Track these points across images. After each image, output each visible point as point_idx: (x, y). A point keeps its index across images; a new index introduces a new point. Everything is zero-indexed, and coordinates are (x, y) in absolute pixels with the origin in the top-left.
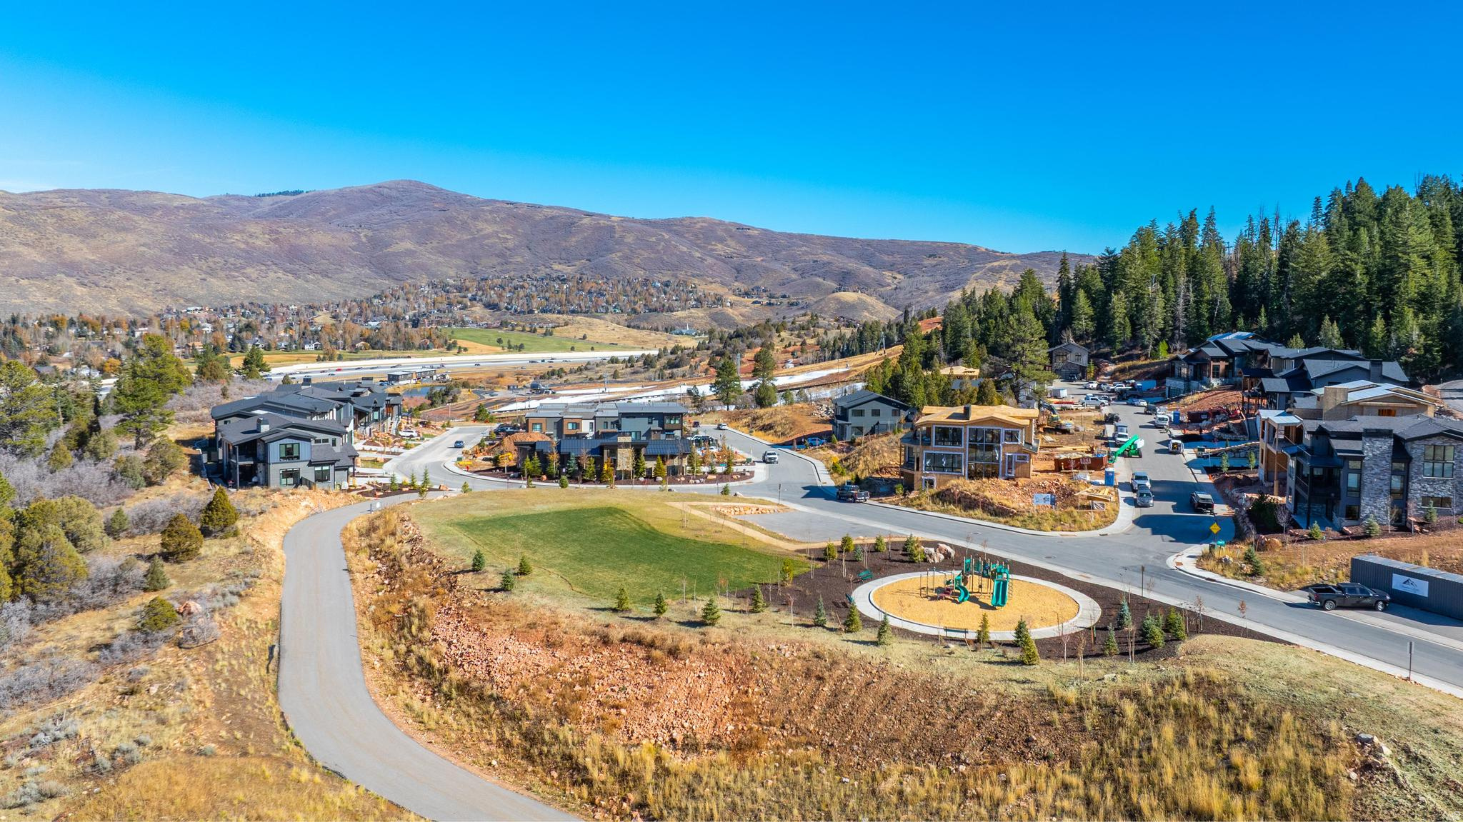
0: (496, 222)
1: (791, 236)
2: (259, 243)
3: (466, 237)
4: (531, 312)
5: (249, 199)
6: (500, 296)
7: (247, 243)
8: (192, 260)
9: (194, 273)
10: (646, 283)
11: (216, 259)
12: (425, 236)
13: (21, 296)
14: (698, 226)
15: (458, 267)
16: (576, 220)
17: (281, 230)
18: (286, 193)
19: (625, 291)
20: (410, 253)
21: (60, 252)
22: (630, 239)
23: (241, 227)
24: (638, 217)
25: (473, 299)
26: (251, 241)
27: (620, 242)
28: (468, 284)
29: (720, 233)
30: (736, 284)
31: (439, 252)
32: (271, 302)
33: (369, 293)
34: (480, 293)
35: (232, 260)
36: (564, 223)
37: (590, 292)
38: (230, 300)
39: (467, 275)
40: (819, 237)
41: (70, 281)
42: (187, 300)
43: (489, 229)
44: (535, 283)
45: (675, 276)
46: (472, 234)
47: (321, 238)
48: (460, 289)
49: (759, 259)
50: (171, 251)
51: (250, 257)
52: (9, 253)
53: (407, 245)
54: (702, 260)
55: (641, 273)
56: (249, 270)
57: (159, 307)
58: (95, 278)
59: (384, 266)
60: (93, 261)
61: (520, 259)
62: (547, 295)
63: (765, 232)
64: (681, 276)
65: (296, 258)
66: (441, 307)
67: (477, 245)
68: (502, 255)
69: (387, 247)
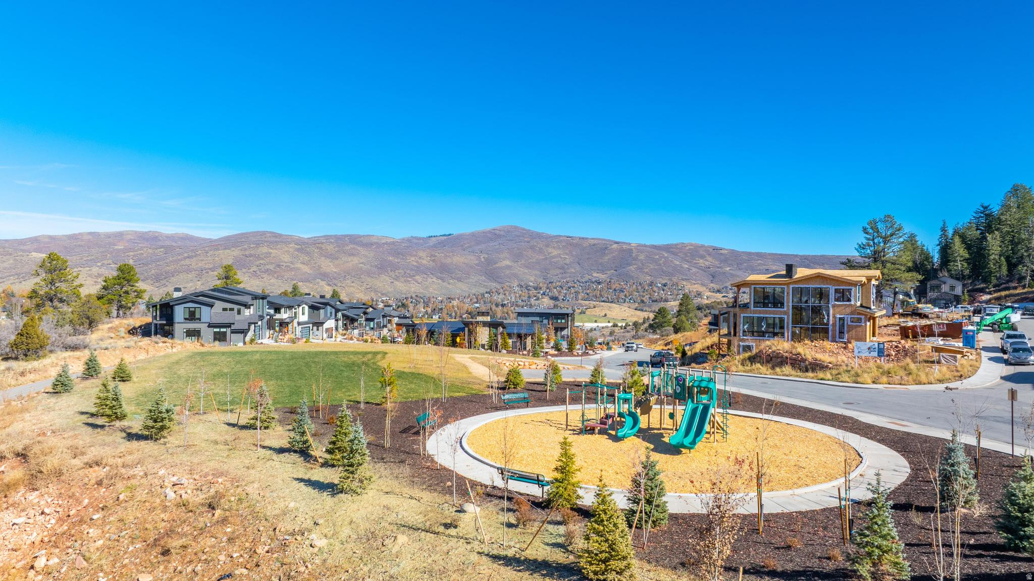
0: (559, 248)
1: (750, 254)
2: (424, 262)
3: (541, 257)
5: (423, 239)
6: (559, 292)
7: (417, 262)
8: (387, 271)
9: (387, 279)
10: (651, 284)
11: (400, 271)
12: (517, 257)
14: (687, 248)
15: (536, 275)
16: (608, 246)
17: (437, 254)
18: (444, 235)
19: (637, 289)
20: (508, 267)
21: (320, 267)
22: (642, 257)
23: (415, 253)
24: (648, 243)
25: (543, 294)
26: (419, 261)
27: (636, 259)
28: (541, 285)
29: (702, 252)
30: (712, 285)
31: (526, 267)
32: (428, 296)
33: (483, 290)
34: (548, 291)
35: (409, 272)
36: (600, 248)
37: (615, 290)
38: (405, 294)
39: (541, 280)
40: (769, 254)
41: (323, 283)
42: (383, 294)
43: (555, 252)
44: (581, 284)
45: (670, 280)
46: (545, 255)
47: (459, 259)
48: (536, 288)
49: (728, 269)
50: (376, 266)
51: (419, 270)
52: (294, 268)
53: (507, 263)
54: (689, 270)
55: (648, 279)
56: (417, 277)
59: (492, 274)
60: (335, 272)
61: (573, 270)
62: (588, 291)
63: (733, 252)
64: (675, 280)
65: (444, 271)
66: (524, 298)
67: (548, 262)
68: (562, 268)
69: (496, 263)
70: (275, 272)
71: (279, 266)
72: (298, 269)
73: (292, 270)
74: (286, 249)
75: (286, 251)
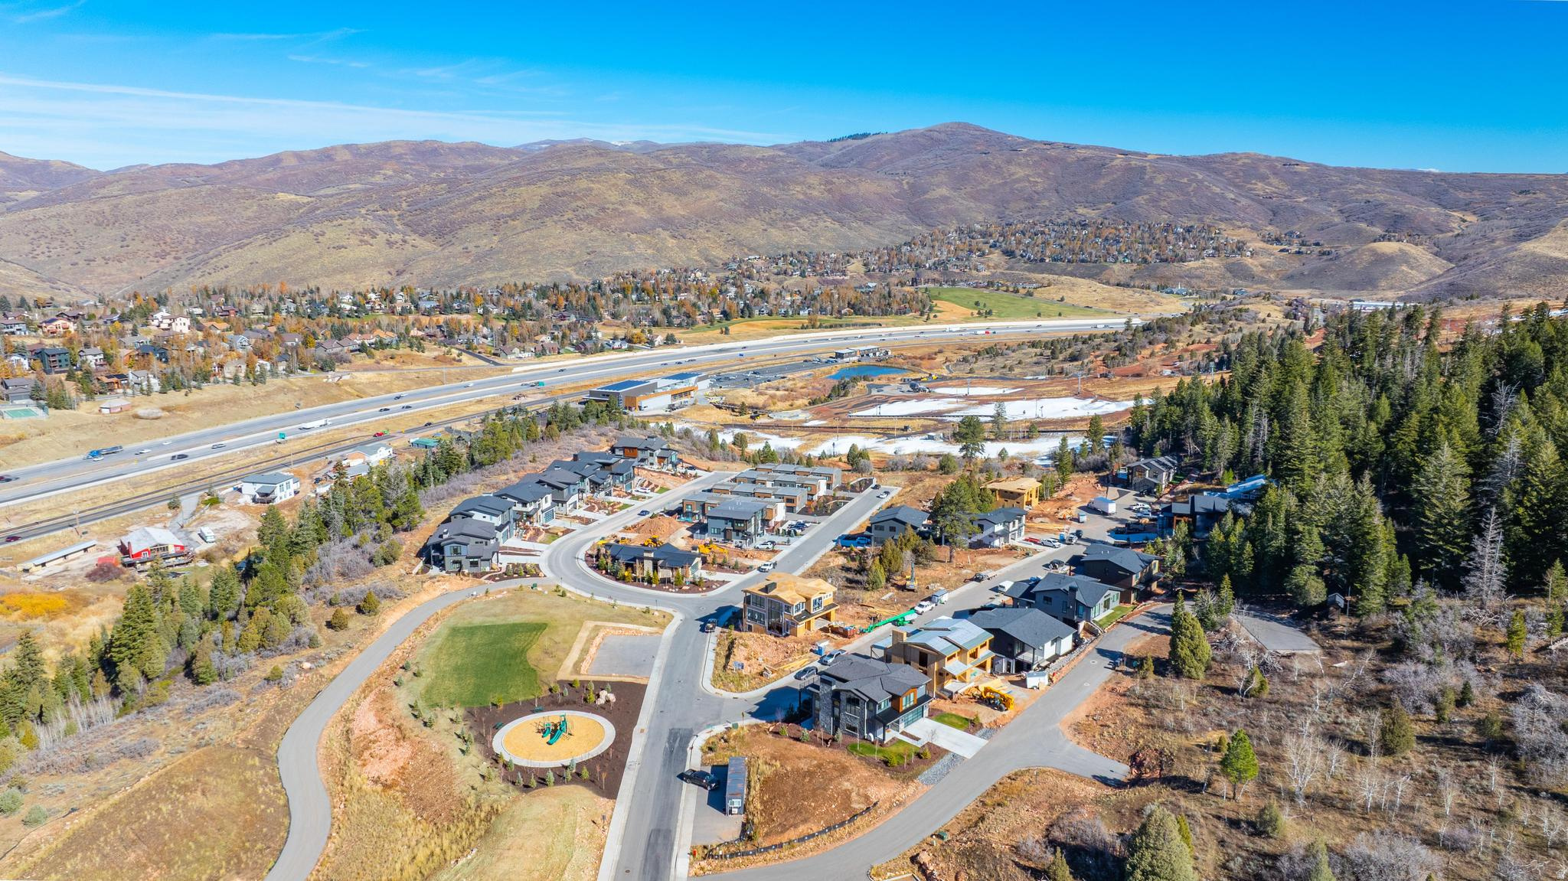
0: (1028, 166)
1: (1349, 171)
2: (815, 193)
3: (998, 181)
4: (1042, 260)
5: (822, 145)
6: (1019, 242)
7: (805, 194)
8: (758, 212)
9: (758, 224)
10: (1168, 228)
11: (778, 211)
12: (959, 181)
14: (1240, 163)
15: (986, 212)
16: (1107, 161)
17: (835, 180)
19: (1143, 238)
20: (945, 199)
21: (661, 208)
22: (1160, 180)
23: (802, 179)
24: (1176, 154)
25: (994, 246)
26: (808, 191)
27: (1149, 184)
28: (992, 229)
29: (1263, 170)
30: (1270, 228)
31: (972, 197)
32: (816, 251)
33: (901, 238)
34: (1001, 239)
35: (790, 211)
36: (1095, 164)
37: (1106, 239)
38: (783, 249)
39: (994, 219)
40: (1382, 172)
41: (665, 234)
42: (750, 250)
43: (1020, 173)
44: (1056, 228)
45: (1201, 220)
46: (1004, 178)
47: (868, 187)
48: (984, 235)
49: (1302, 200)
50: (743, 204)
51: (808, 208)
52: (625, 212)
53: (944, 191)
54: (1235, 201)
55: (1165, 217)
56: (803, 220)
57: (726, 256)
58: (684, 231)
59: (918, 211)
60: (683, 216)
61: (1046, 203)
62: (1063, 242)
63: (1319, 170)
64: (1208, 221)
65: (844, 207)
66: (961, 253)
67: (1008, 189)
68: (1029, 199)
69: (925, 193)
70: (598, 220)
71: (603, 209)
72: (630, 213)
73: (622, 215)
74: (614, 181)
75: (613, 185)
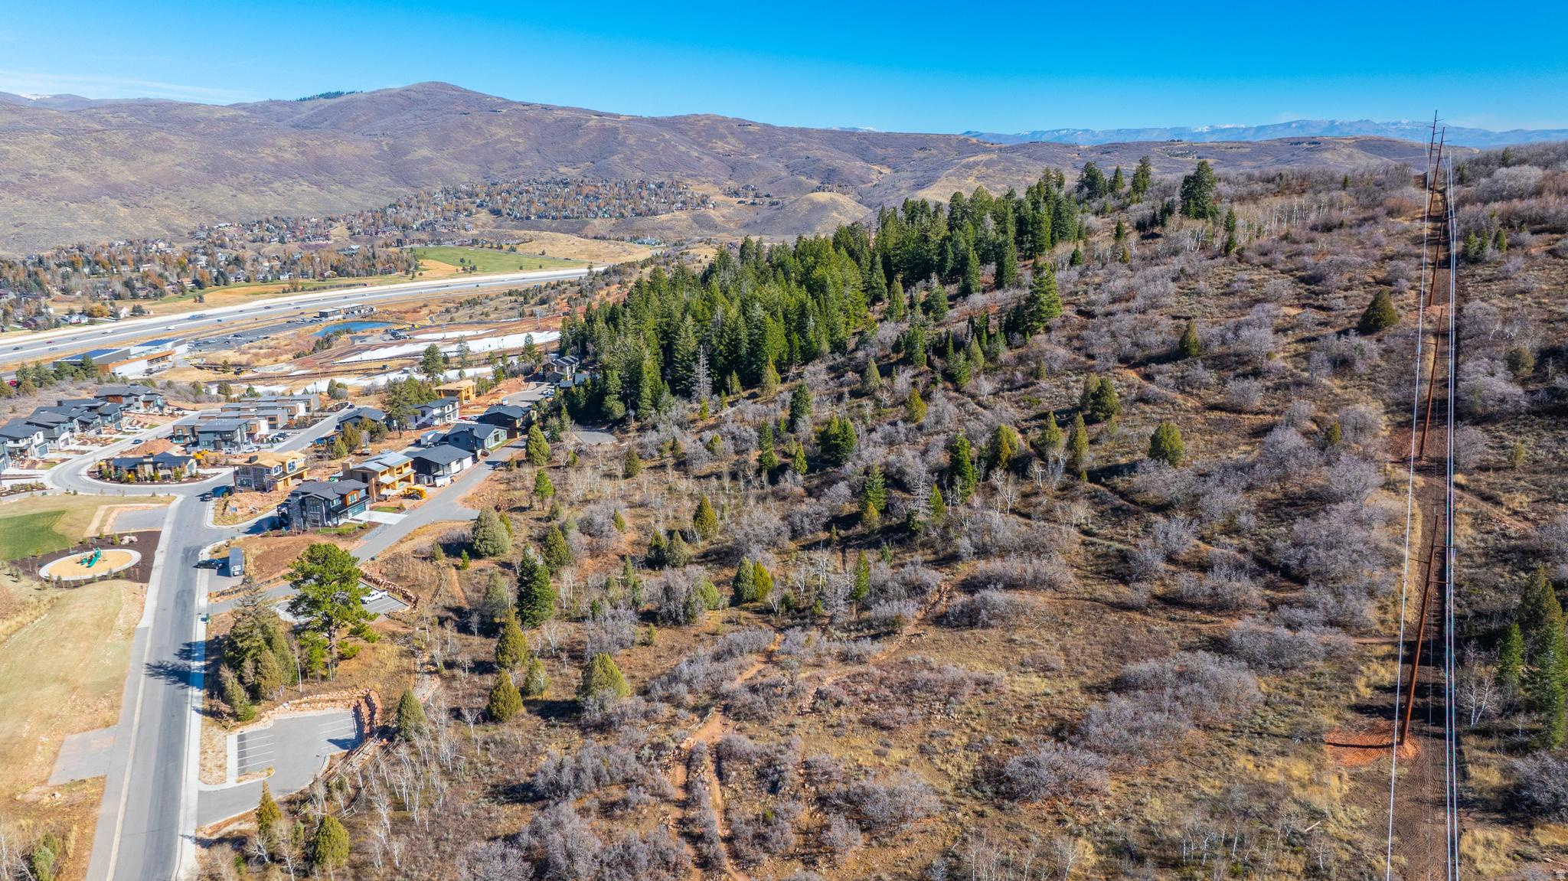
0: (509, 127)
1: (791, 130)
2: (287, 156)
3: (480, 142)
4: (528, 218)
5: (290, 104)
6: (505, 201)
7: (276, 157)
8: (224, 177)
9: (226, 189)
10: (642, 184)
11: (247, 175)
12: (442, 142)
13: (70, 219)
14: (702, 123)
15: (471, 172)
16: (584, 122)
17: (308, 142)
18: (326, 95)
19: (619, 194)
20: (427, 160)
21: (104, 174)
22: (632, 140)
24: (645, 115)
25: (481, 206)
26: (280, 154)
27: (622, 144)
28: (478, 189)
29: (721, 130)
30: (730, 182)
31: (455, 158)
32: (294, 216)
33: (386, 201)
34: (488, 199)
35: (261, 175)
36: (572, 124)
37: (587, 196)
38: (257, 215)
39: (480, 179)
40: (819, 131)
41: (114, 203)
43: (502, 133)
44: (540, 187)
45: (670, 177)
46: (486, 138)
47: (345, 149)
48: (470, 195)
49: (755, 157)
50: (204, 169)
51: (280, 171)
52: (57, 179)
53: (425, 152)
54: (699, 159)
55: (639, 175)
56: (276, 185)
57: (193, 225)
58: (137, 199)
59: (402, 174)
60: (134, 183)
61: (529, 163)
62: (547, 200)
63: (767, 128)
64: (676, 177)
65: (321, 170)
66: (448, 214)
67: (490, 150)
68: (512, 159)
69: (406, 154)
70: (23, 188)
71: (28, 176)
72: (64, 180)
73: (53, 181)
74: (36, 143)
75: (37, 148)
